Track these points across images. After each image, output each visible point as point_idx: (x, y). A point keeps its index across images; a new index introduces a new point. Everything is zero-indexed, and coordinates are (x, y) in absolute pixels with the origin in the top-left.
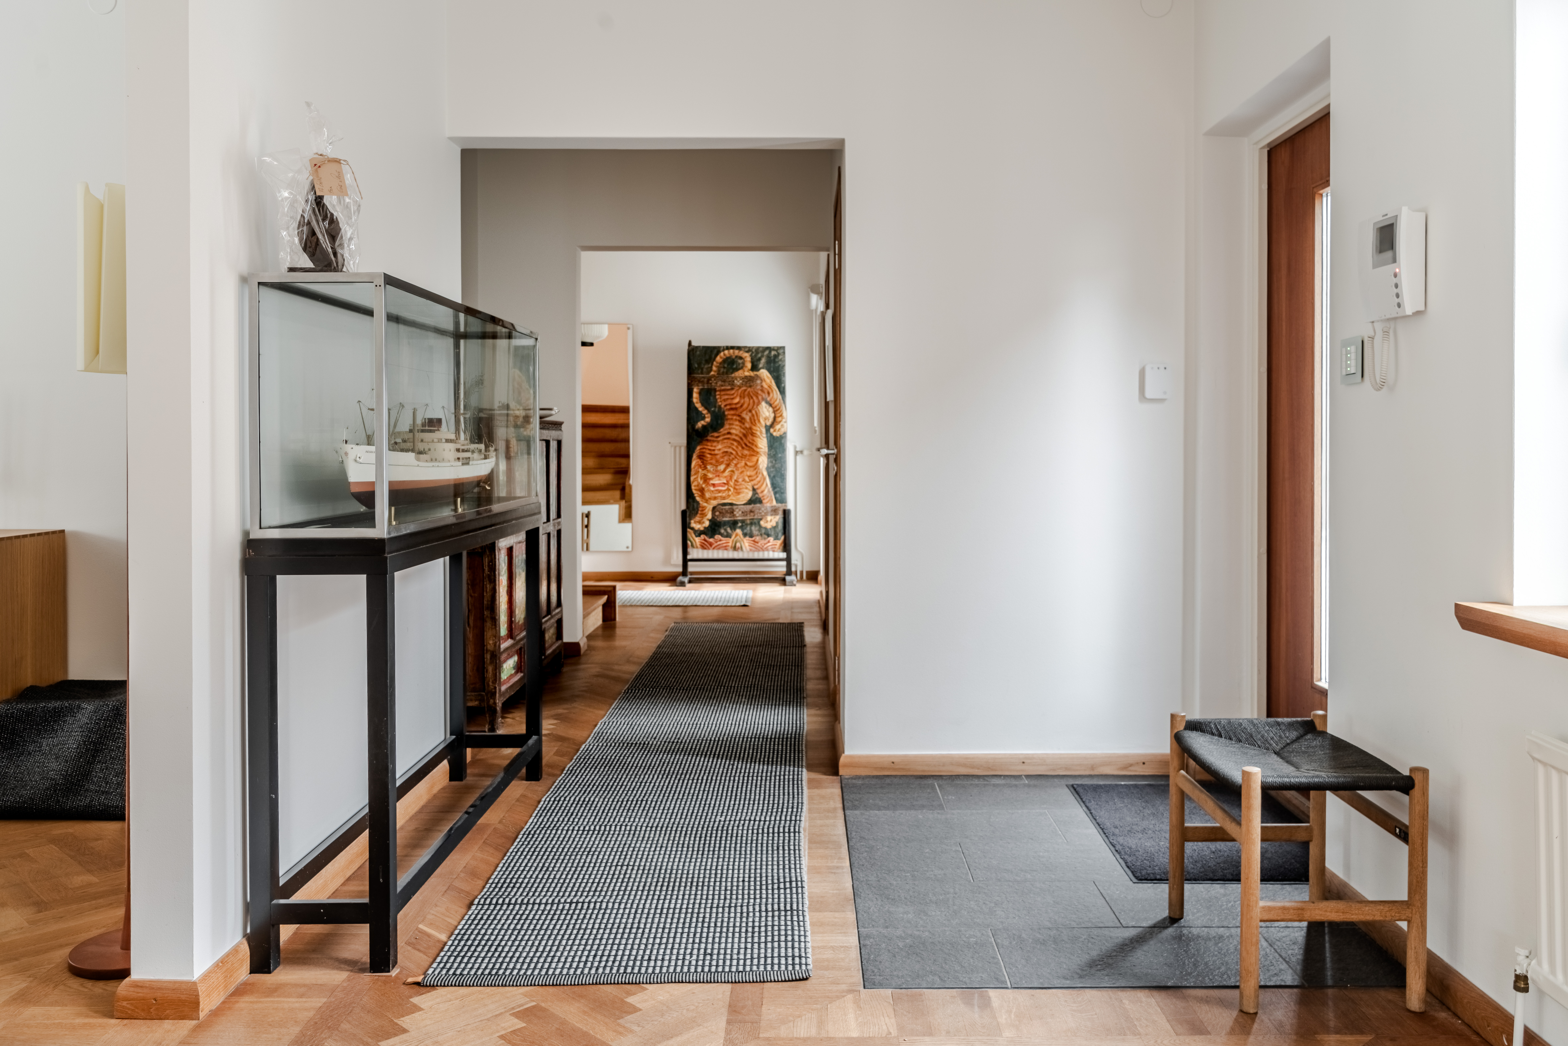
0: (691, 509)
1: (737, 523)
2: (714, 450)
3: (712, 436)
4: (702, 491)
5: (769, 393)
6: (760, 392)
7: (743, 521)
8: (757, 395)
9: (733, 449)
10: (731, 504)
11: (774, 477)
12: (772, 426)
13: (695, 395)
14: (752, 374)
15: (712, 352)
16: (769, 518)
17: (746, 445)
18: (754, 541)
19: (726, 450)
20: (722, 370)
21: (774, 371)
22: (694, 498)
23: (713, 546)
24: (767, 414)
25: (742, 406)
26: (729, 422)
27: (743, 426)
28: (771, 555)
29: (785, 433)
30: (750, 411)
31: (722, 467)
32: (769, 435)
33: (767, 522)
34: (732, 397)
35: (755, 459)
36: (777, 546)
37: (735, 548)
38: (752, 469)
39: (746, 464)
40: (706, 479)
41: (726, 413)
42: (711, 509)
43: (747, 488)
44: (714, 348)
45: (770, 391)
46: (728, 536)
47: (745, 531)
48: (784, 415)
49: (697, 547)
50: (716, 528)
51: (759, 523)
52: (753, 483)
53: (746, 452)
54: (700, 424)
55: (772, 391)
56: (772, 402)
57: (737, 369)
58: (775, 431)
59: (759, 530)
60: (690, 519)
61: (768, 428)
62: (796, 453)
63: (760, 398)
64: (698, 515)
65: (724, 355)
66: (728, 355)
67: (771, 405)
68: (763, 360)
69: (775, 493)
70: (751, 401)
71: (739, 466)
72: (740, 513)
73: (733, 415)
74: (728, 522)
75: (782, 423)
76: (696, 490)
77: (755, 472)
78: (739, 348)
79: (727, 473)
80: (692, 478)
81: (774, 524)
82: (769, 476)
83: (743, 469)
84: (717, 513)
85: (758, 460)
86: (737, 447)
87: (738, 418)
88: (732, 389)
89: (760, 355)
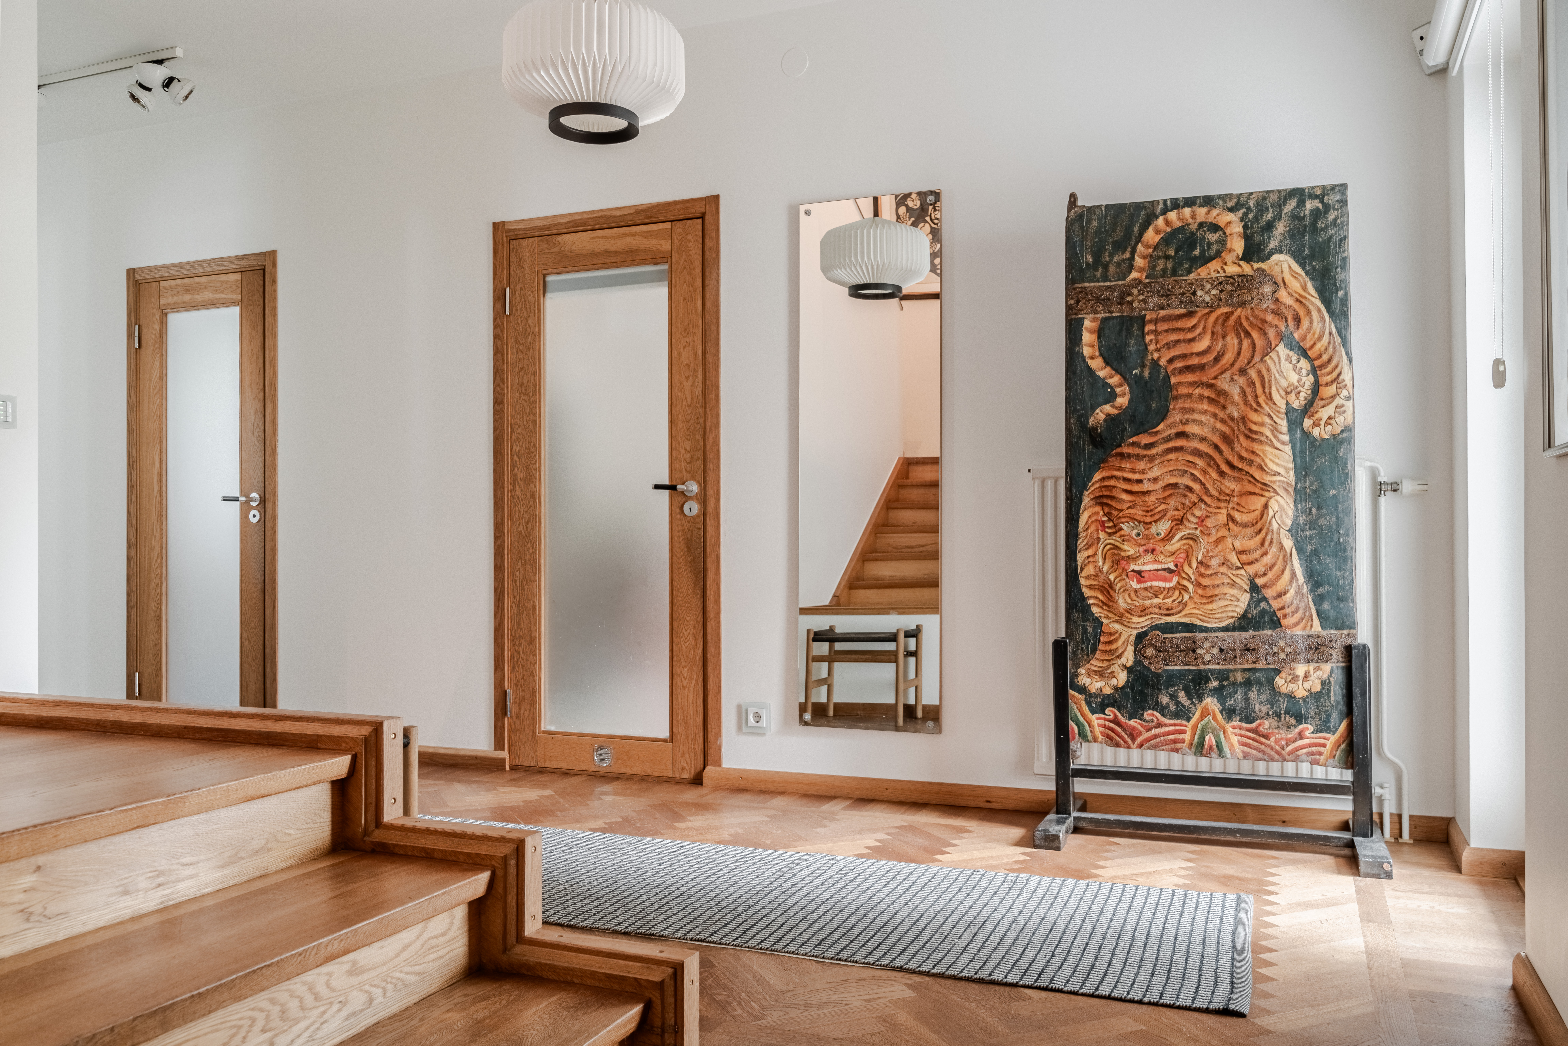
0: (1079, 638)
1: (1208, 680)
2: (1140, 481)
3: (1133, 444)
4: (1107, 589)
5: (1297, 320)
6: (1270, 318)
7: (1223, 676)
8: (1262, 326)
9: (1195, 478)
10: (1189, 628)
11: (1316, 553)
12: (1307, 409)
13: (1088, 337)
14: (1247, 269)
15: (1132, 218)
16: (1301, 669)
17: (1231, 466)
18: (1255, 731)
19: (1173, 480)
20: (1161, 264)
21: (1312, 257)
22: (1086, 610)
23: (1140, 740)
24: (1294, 378)
25: (1217, 360)
26: (1180, 404)
27: (1221, 415)
28: (1305, 772)
29: (1348, 429)
30: (1243, 372)
31: (1163, 527)
32: (1299, 435)
33: (1295, 679)
34: (1190, 336)
35: (1257, 503)
36: (1326, 751)
37: (1200, 749)
38: (1249, 531)
39: (1231, 518)
40: (1118, 560)
41: (1173, 380)
42: (1133, 638)
43: (1233, 584)
44: (1139, 206)
45: (1302, 313)
46: (1182, 714)
47: (1230, 703)
48: (1346, 376)
49: (1095, 740)
50: (1148, 691)
51: (1271, 681)
52: (1251, 569)
53: (1230, 485)
54: (1100, 415)
55: (1309, 312)
56: (1307, 344)
57: (1205, 260)
58: (1316, 424)
59: (1272, 703)
60: (1077, 666)
61: (1295, 418)
62: (1378, 489)
63: (1271, 333)
64: (1098, 655)
65: (1167, 222)
66: (1178, 224)
67: (1304, 353)
68: (1280, 228)
69: (1319, 600)
70: (1246, 343)
71: (1210, 523)
72: (1215, 651)
73: (1195, 384)
74: (1182, 674)
75: (1338, 401)
76: (1090, 587)
77: (1258, 539)
78: (1209, 201)
79: (1175, 545)
80: (1081, 557)
81: (1317, 688)
82: (1300, 550)
83: (1223, 532)
84: (1150, 652)
85: (1266, 506)
86: (1204, 472)
87: (1207, 393)
88: (1190, 314)
89: (1269, 216)
